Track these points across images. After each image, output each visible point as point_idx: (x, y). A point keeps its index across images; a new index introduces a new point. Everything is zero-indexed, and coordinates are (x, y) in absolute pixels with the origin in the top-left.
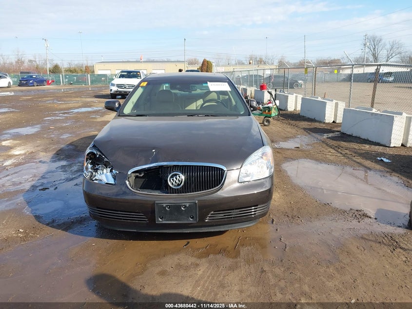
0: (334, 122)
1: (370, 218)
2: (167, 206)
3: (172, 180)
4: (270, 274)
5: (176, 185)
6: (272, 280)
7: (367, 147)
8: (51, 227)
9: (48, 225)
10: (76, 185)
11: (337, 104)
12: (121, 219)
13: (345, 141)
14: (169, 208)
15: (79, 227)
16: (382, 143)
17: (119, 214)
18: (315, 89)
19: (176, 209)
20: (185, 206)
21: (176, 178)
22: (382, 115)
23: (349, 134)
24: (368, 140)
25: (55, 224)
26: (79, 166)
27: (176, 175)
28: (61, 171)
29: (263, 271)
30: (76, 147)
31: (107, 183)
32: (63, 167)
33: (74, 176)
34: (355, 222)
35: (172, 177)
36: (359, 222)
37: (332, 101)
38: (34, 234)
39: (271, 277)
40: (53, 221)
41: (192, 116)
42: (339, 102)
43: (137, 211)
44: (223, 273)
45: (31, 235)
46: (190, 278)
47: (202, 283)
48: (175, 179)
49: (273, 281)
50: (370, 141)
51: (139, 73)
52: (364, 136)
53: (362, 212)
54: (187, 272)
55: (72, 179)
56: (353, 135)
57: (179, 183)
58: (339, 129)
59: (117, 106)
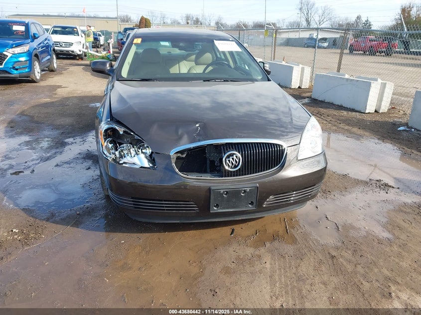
0: (299, 87)
1: (393, 187)
2: (224, 192)
3: (228, 161)
4: (341, 260)
5: (233, 167)
6: (348, 267)
7: (345, 113)
8: (53, 222)
9: (48, 220)
10: (57, 165)
11: (303, 69)
12: (164, 210)
13: (321, 107)
14: (226, 194)
15: (91, 220)
16: (357, 109)
17: (163, 204)
18: (274, 52)
19: (234, 195)
20: (245, 191)
21: (233, 159)
22: (358, 80)
23: (321, 100)
24: (342, 106)
25: (57, 219)
26: (48, 141)
27: (232, 155)
28: (28, 149)
29: (333, 257)
30: (32, 117)
31: (142, 167)
32: (27, 143)
33: (48, 155)
34: (383, 193)
35: (228, 157)
36: (387, 193)
37: (299, 65)
38: (36, 235)
39: (345, 263)
40: (53, 215)
41: (208, 81)
42: (305, 66)
43: (187, 200)
44: (293, 264)
45: (32, 235)
46: (260, 273)
47: (277, 278)
48: (231, 159)
49: (350, 268)
50: (344, 107)
51: (75, 29)
52: (337, 102)
53: (382, 182)
54: (253, 267)
55: (48, 159)
56: (326, 101)
57: (237, 164)
58: (308, 94)
59: (109, 68)
